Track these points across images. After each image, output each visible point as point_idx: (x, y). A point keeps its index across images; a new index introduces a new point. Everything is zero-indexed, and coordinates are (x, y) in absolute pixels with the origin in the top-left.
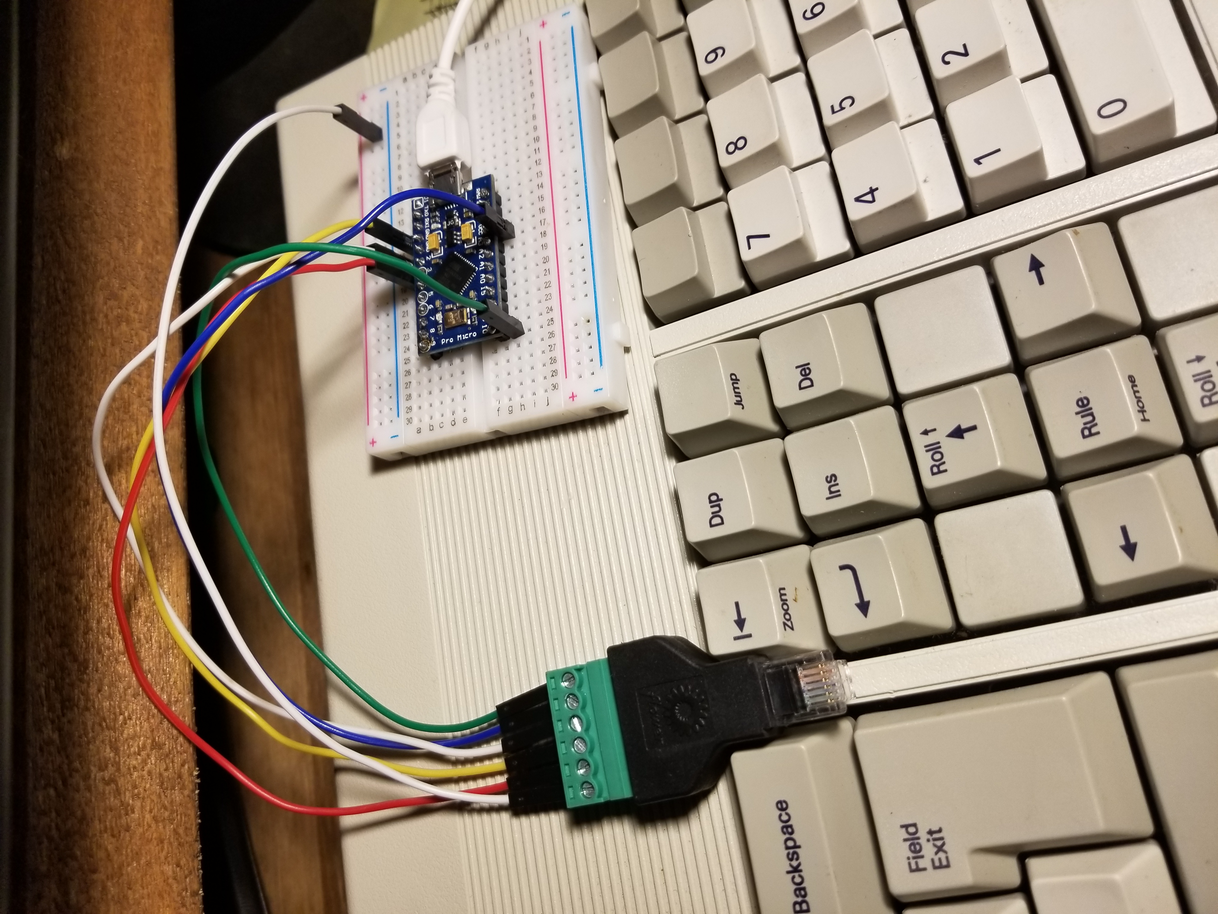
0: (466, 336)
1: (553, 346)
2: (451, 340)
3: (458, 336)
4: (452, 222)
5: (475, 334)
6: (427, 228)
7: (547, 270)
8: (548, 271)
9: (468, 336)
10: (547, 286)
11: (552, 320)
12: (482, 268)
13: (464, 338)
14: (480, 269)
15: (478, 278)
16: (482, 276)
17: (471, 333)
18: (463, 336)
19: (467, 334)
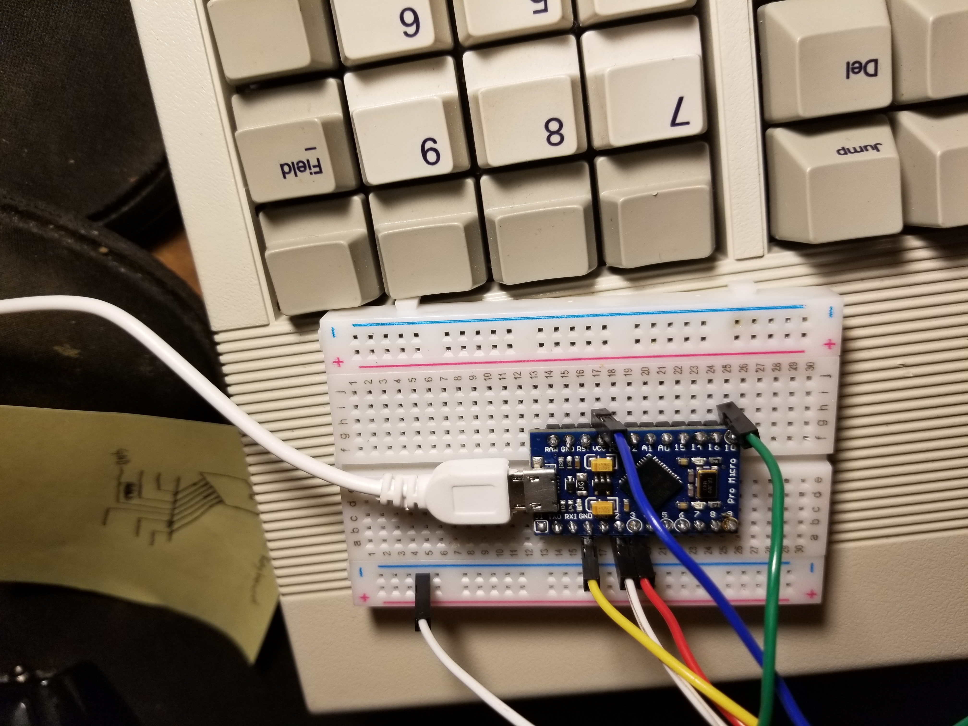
0: (732, 471)
1: (759, 367)
2: (732, 491)
3: (730, 482)
4: (581, 484)
5: (734, 461)
6: (577, 516)
7: (658, 370)
8: (661, 370)
9: (732, 469)
10: (679, 370)
11: (724, 367)
12: (650, 448)
13: (734, 475)
14: (650, 450)
15: (662, 456)
16: (661, 449)
17: (731, 465)
18: (730, 475)
19: (730, 470)
